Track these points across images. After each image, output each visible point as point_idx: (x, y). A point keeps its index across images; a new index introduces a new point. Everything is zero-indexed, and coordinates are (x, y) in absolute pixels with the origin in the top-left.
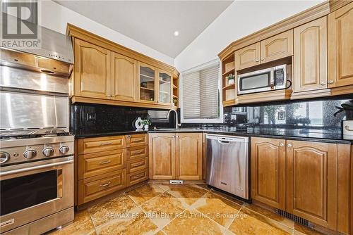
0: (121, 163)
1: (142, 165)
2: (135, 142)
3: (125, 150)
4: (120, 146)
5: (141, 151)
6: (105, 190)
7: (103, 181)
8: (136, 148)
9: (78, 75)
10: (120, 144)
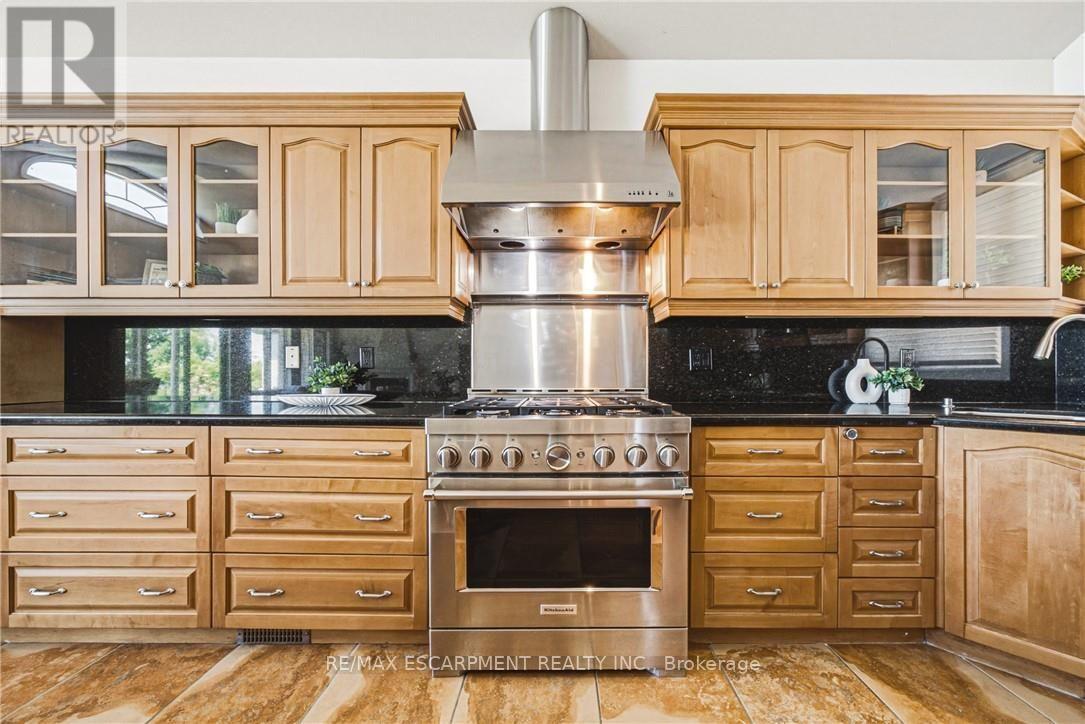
0: (816, 532)
1: (903, 558)
2: (874, 457)
3: (833, 485)
4: (811, 464)
5: (900, 499)
6: (766, 608)
7: (760, 578)
8: (879, 483)
9: (677, 235)
10: (817, 458)
